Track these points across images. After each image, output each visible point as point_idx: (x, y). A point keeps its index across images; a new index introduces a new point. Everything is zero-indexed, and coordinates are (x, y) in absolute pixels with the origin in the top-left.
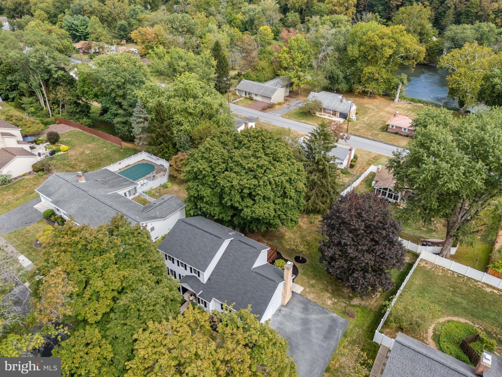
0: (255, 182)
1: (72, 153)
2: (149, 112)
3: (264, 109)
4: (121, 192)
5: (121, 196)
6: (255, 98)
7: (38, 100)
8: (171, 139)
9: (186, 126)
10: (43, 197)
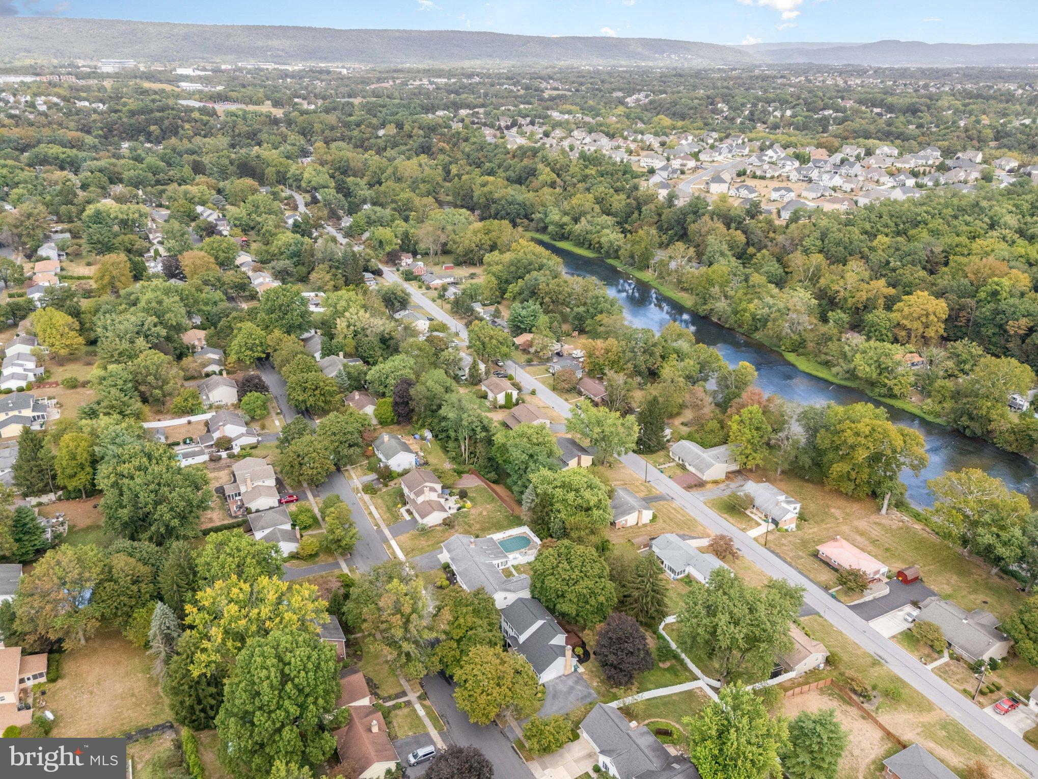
0: (566, 588)
1: (473, 511)
2: (537, 495)
3: (689, 488)
4: (495, 562)
5: (493, 566)
6: (688, 467)
7: (460, 446)
8: (548, 523)
9: (562, 515)
10: (445, 551)
